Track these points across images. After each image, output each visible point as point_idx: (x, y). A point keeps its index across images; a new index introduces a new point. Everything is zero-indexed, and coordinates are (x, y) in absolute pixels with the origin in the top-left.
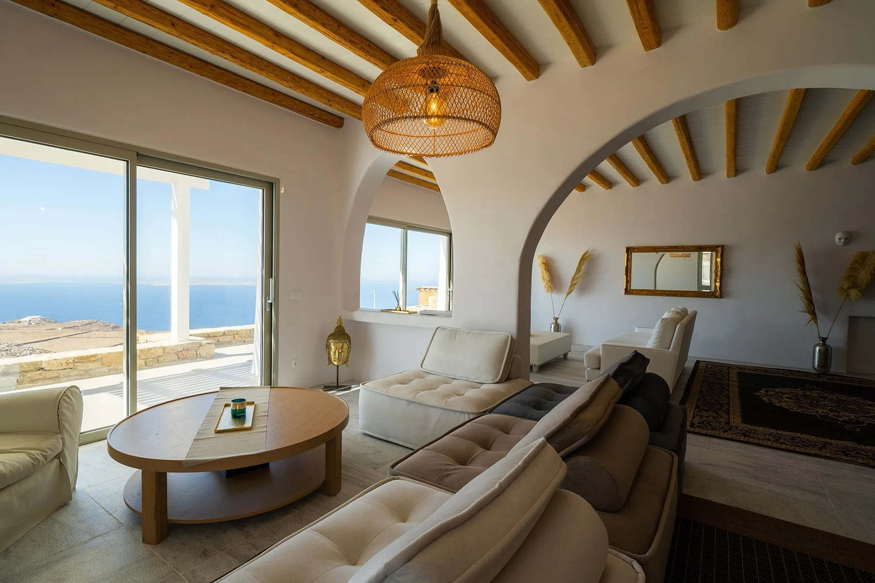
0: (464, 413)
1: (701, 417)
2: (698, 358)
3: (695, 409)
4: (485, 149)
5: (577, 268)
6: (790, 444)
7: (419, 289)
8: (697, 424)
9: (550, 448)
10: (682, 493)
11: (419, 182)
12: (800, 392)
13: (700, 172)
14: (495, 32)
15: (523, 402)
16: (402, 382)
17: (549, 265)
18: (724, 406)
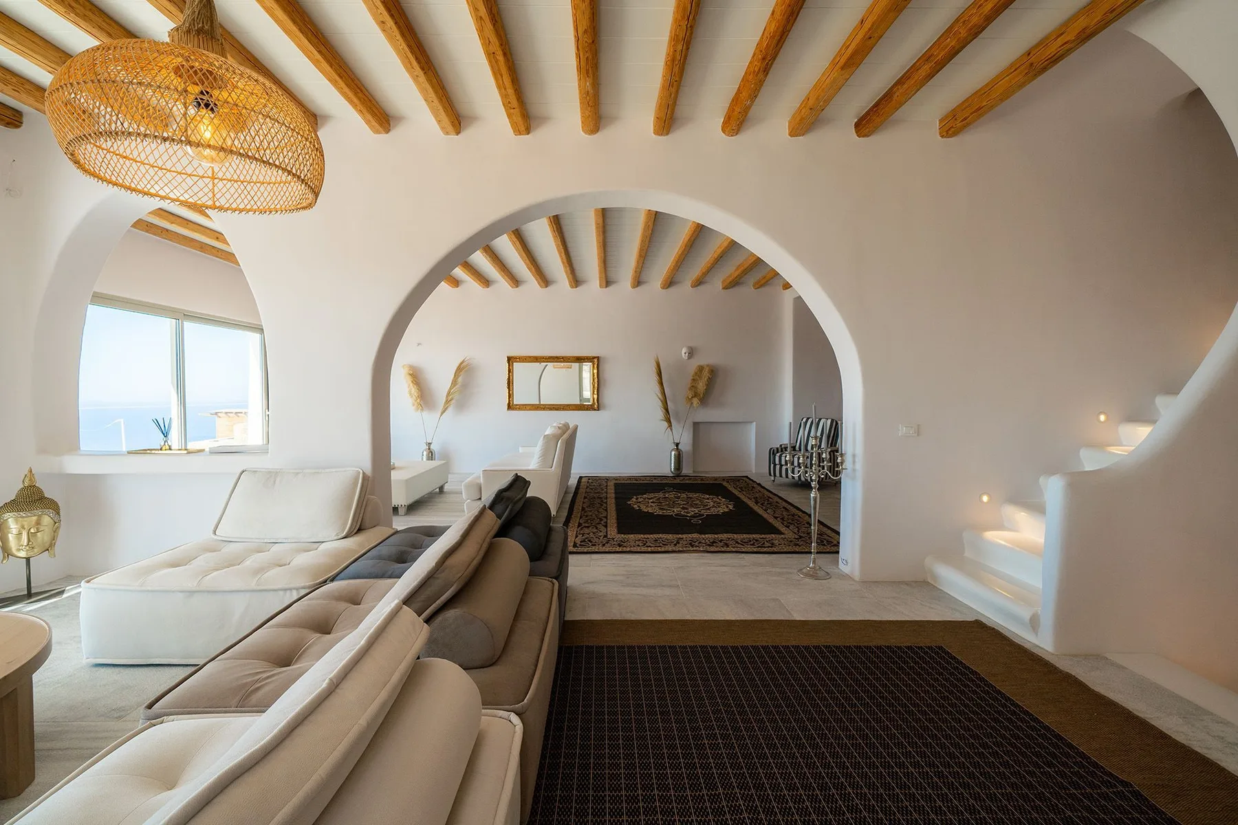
0: (290, 589)
1: (583, 535)
2: (580, 474)
3: (578, 527)
4: (302, 212)
5: (453, 381)
6: (654, 545)
7: (216, 413)
8: (580, 543)
9: (407, 611)
10: (566, 619)
11: (203, 247)
12: (661, 495)
13: (576, 281)
14: (320, 52)
15: (380, 558)
16: (174, 565)
17: (416, 377)
18: (602, 520)
